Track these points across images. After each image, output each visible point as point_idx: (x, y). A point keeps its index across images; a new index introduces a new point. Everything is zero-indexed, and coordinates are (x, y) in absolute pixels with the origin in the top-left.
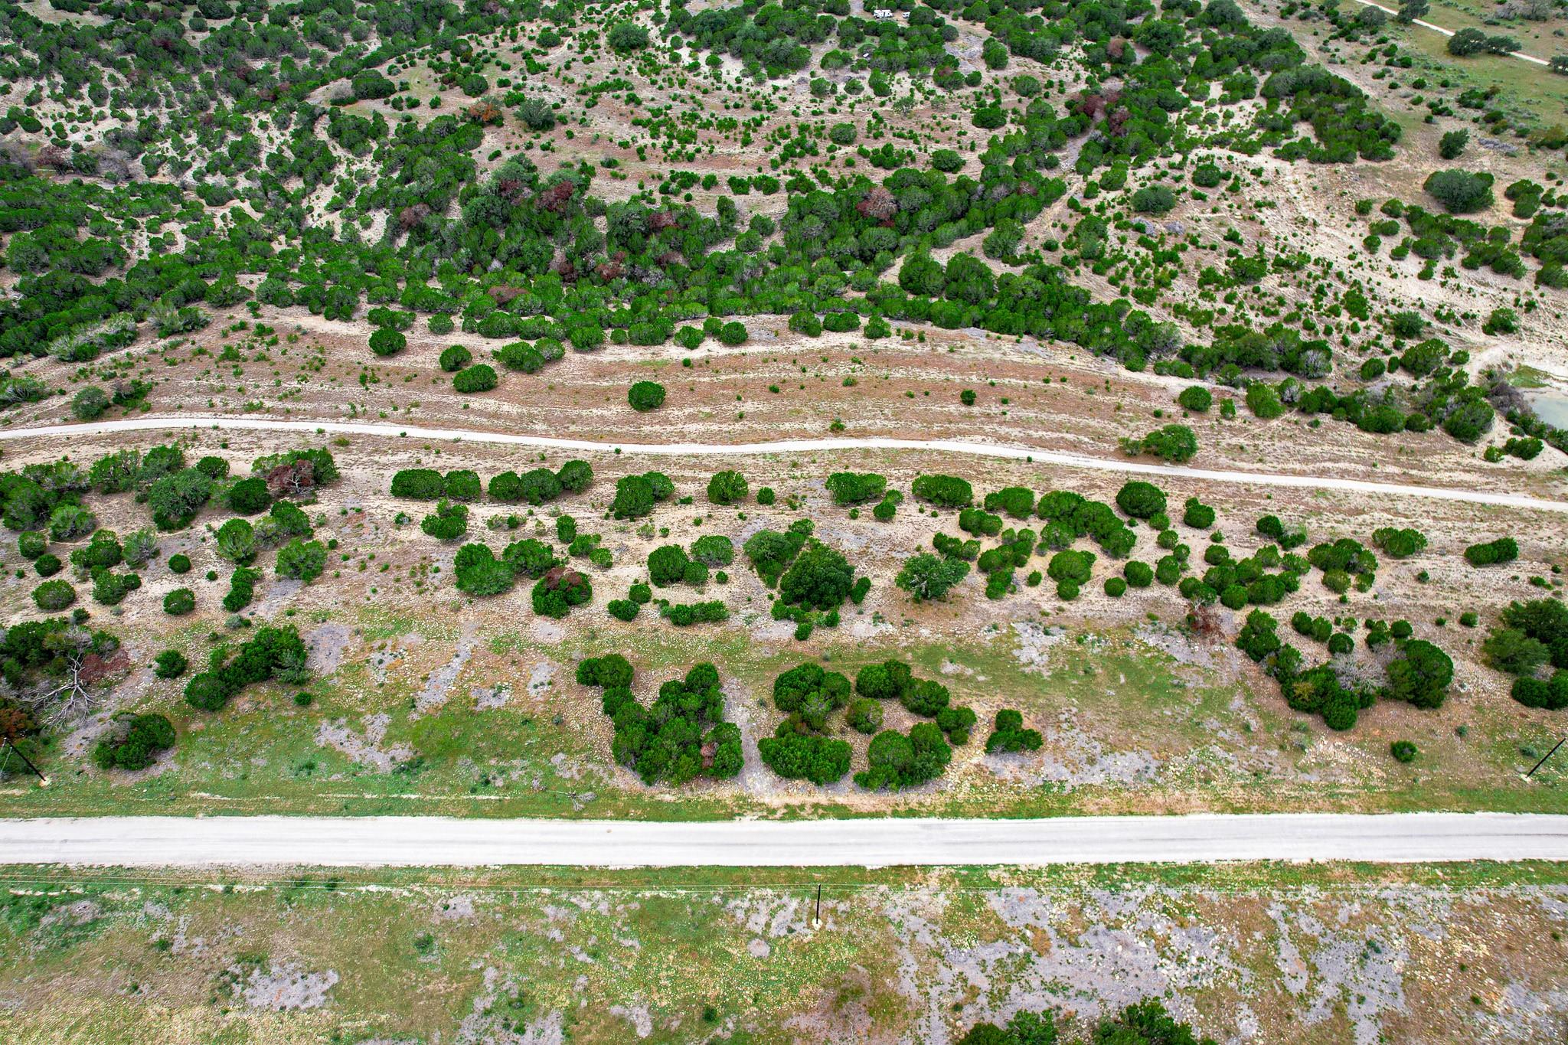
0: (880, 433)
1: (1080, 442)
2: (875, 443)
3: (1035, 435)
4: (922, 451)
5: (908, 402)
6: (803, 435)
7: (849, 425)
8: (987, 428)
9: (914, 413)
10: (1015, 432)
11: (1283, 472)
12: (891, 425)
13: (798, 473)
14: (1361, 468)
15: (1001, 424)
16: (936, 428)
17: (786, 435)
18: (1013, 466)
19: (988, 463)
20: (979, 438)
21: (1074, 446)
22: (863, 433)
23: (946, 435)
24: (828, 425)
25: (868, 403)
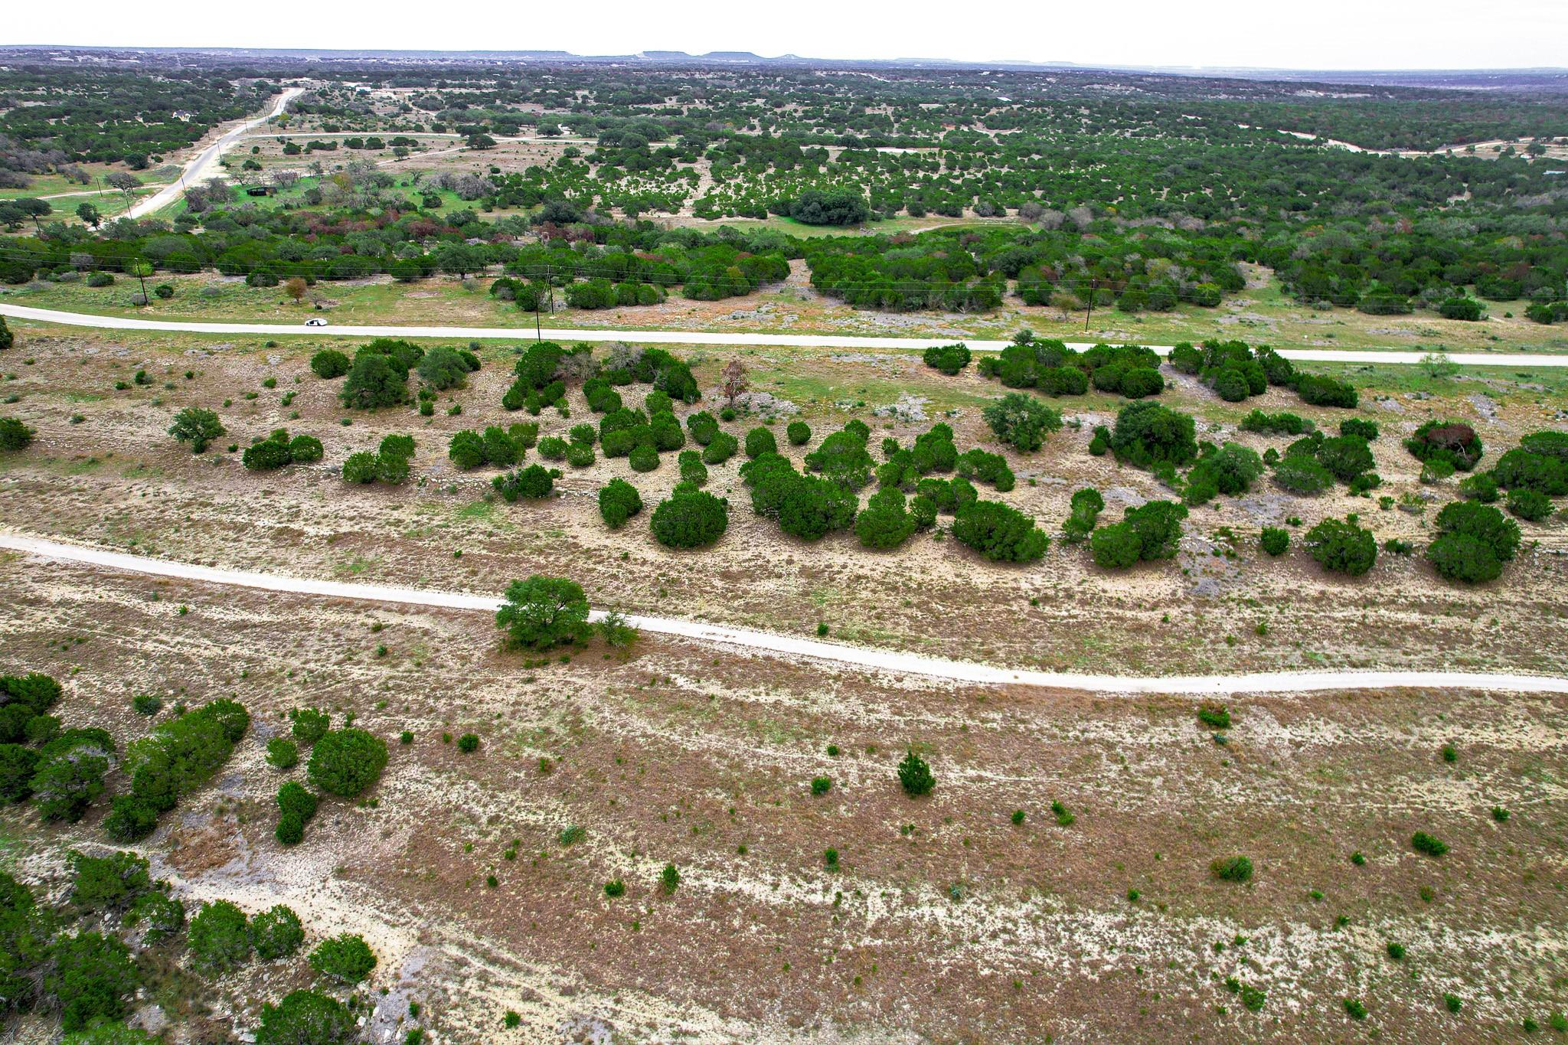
0: (1117, 706)
1: (698, 677)
2: (1124, 684)
3: (786, 698)
4: (1027, 662)
5: (1067, 793)
6: (1282, 709)
7: (1188, 729)
8: (884, 712)
9: (1046, 761)
10: (824, 702)
11: (368, 606)
12: (1098, 729)
13: (1247, 613)
14: (215, 613)
15: (851, 726)
16: (996, 719)
17: (1319, 704)
18: (858, 624)
19: (904, 630)
20: (908, 684)
21: (718, 664)
22: (1157, 707)
23: (979, 699)
24: (1234, 734)
25: (1161, 799)
